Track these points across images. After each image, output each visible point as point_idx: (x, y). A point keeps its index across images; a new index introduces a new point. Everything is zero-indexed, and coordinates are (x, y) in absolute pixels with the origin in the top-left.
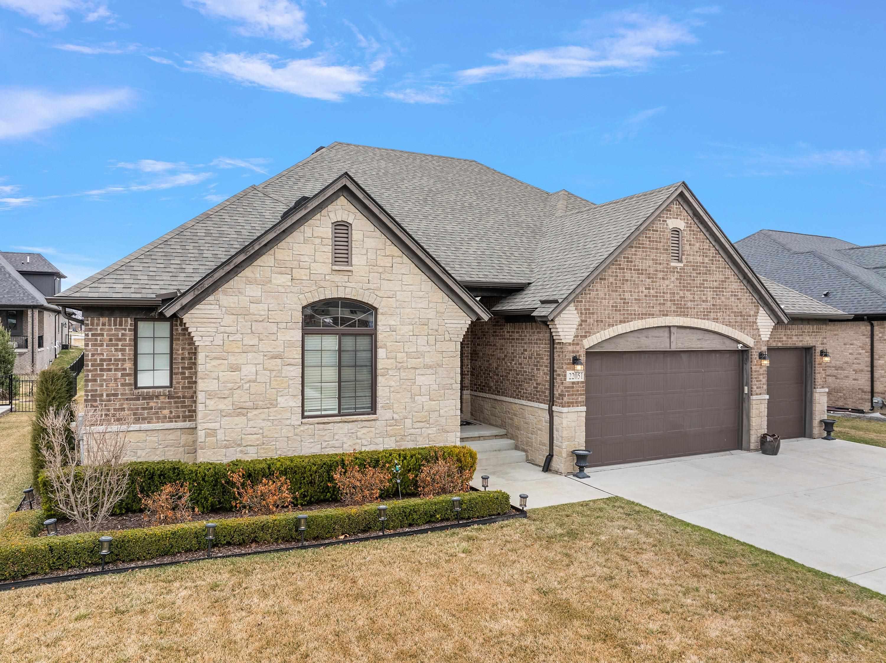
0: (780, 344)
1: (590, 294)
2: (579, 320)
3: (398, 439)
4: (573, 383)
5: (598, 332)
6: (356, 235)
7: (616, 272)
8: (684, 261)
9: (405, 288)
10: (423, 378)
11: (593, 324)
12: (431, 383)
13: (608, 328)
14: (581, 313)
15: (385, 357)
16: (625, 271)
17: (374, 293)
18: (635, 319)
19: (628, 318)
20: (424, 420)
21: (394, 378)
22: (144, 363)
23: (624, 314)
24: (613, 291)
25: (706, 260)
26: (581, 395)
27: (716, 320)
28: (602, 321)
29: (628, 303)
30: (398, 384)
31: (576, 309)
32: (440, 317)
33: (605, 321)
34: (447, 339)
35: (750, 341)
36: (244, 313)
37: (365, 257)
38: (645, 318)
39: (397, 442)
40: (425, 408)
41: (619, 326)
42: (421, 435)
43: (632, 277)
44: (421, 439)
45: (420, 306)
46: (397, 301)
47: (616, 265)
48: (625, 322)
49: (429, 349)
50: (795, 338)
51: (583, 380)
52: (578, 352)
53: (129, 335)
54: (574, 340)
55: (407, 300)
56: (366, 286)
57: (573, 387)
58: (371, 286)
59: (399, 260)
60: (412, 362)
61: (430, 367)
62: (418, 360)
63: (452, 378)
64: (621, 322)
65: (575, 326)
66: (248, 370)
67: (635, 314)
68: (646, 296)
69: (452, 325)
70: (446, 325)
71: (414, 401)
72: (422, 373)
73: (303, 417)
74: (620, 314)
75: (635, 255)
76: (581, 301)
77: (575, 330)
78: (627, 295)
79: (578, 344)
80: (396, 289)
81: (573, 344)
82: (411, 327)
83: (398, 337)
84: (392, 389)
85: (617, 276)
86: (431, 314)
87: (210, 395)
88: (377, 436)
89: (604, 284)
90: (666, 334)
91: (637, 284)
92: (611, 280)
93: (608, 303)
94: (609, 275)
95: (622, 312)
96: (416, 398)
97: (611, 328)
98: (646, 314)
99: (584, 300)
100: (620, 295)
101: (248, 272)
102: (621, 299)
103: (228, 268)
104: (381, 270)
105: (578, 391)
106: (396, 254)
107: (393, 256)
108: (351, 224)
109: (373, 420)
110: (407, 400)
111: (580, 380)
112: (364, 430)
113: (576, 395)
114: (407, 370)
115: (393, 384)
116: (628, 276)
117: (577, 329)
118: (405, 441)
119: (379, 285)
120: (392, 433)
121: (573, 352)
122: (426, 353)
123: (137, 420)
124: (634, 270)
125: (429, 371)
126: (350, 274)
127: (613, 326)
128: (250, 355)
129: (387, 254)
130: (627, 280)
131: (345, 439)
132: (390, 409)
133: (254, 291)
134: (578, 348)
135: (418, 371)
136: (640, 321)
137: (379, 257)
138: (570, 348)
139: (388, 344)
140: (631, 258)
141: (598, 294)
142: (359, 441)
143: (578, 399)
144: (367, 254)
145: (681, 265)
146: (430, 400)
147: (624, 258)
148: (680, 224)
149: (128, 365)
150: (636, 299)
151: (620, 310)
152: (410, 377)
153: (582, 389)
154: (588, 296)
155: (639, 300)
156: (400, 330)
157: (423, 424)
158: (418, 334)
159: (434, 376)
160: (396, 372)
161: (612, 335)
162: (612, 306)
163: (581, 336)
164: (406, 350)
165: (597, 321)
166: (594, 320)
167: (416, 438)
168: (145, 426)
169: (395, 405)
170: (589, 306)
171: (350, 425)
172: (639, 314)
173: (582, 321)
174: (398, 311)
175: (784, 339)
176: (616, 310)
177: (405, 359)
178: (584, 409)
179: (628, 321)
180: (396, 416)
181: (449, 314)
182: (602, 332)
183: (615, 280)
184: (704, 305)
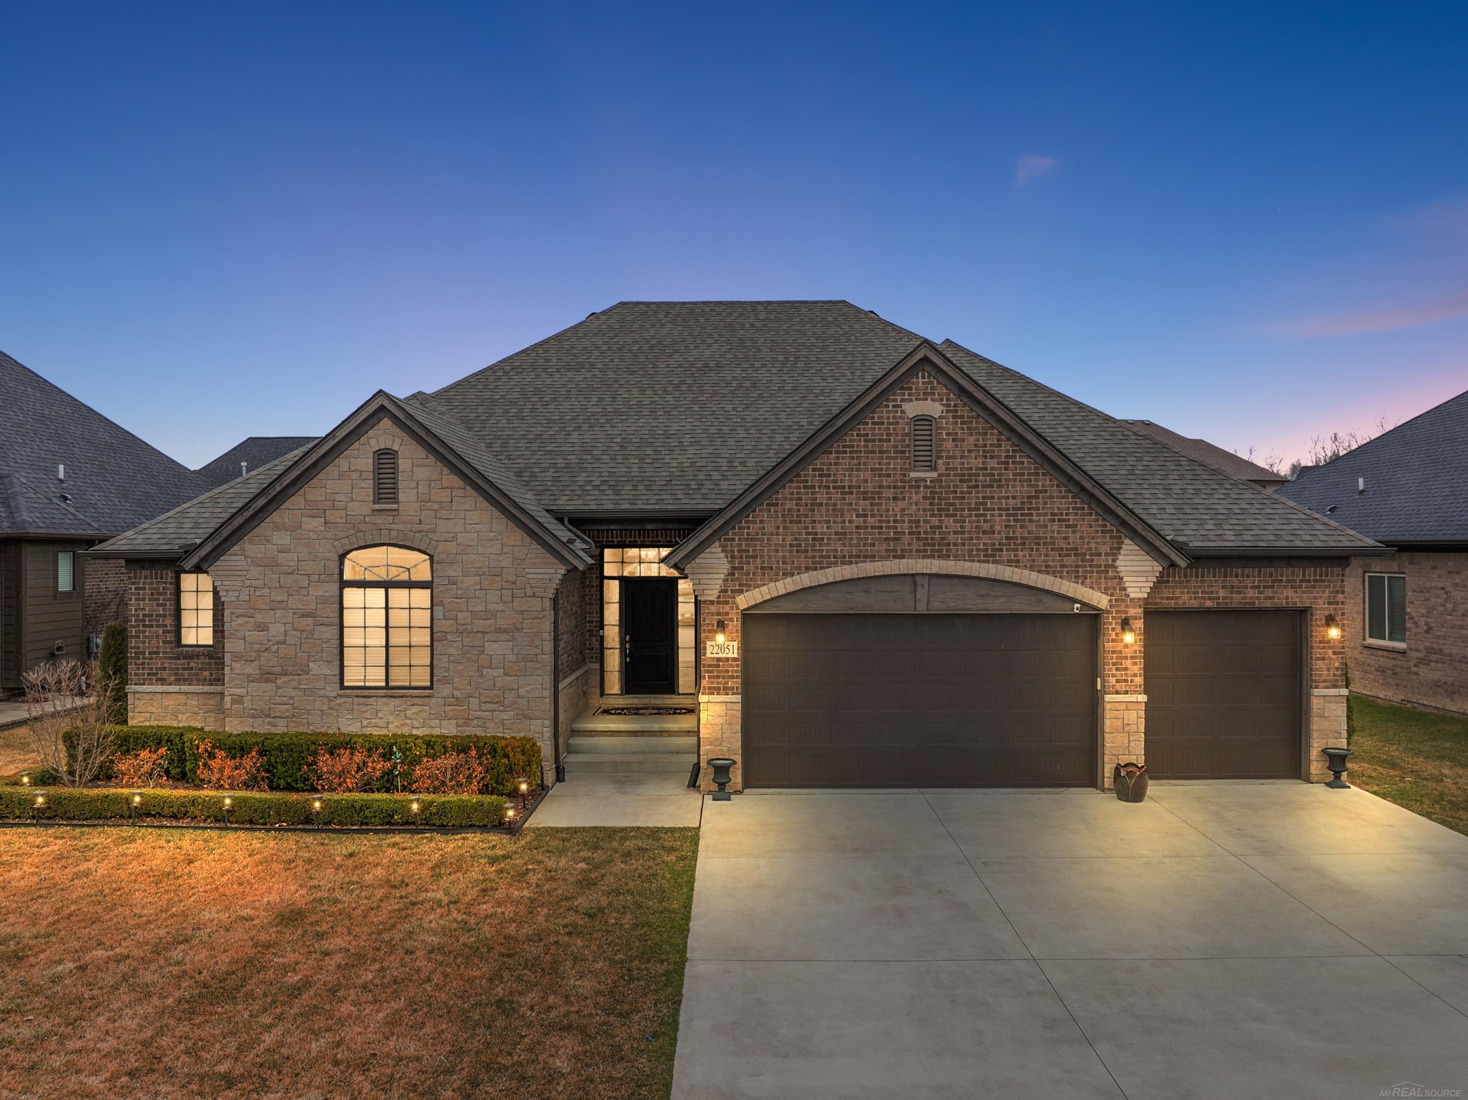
1: (748, 528)
2: (728, 566)
3: (460, 723)
4: (719, 659)
5: (765, 585)
6: (404, 464)
7: (798, 493)
8: (942, 468)
9: (468, 528)
10: (495, 645)
11: (754, 573)
12: (506, 652)
13: (783, 579)
14: (732, 557)
15: (442, 617)
16: (817, 490)
17: (427, 536)
18: (836, 563)
19: (821, 563)
20: (496, 701)
21: (455, 645)
22: (188, 619)
23: (814, 557)
24: (791, 522)
25: (992, 463)
26: (733, 677)
27: (1015, 563)
28: (771, 568)
29: (822, 539)
30: (460, 652)
31: (723, 551)
32: (519, 564)
33: (778, 568)
34: (528, 594)
35: (1101, 600)
36: (271, 564)
37: (415, 491)
38: (856, 563)
39: (458, 726)
40: (497, 685)
41: (805, 576)
42: (491, 720)
43: (830, 499)
44: (493, 725)
45: (489, 550)
46: (458, 545)
47: (798, 482)
48: (815, 569)
49: (502, 608)
51: (736, 655)
52: (727, 614)
53: (171, 588)
54: (719, 597)
55: (471, 543)
56: (416, 527)
57: (718, 666)
58: (423, 527)
59: (460, 492)
60: (480, 624)
61: (505, 631)
62: (488, 622)
63: (537, 647)
64: (807, 569)
65: (722, 576)
66: (277, 630)
67: (835, 557)
68: (857, 527)
69: (535, 576)
70: (528, 576)
71: (481, 675)
72: (493, 638)
73: (342, 687)
74: (806, 557)
75: (836, 464)
76: (733, 539)
77: (721, 582)
78: (820, 528)
79: (727, 603)
80: (458, 529)
81: (719, 603)
82: (478, 579)
83: (460, 592)
84: (452, 659)
85: (801, 499)
86: (506, 561)
87: (237, 657)
88: (433, 717)
89: (774, 511)
90: (907, 587)
91: (840, 510)
92: (789, 505)
93: (783, 540)
94: (786, 499)
95: (810, 554)
96: (485, 671)
97: (789, 579)
98: (858, 556)
99: (737, 538)
100: (807, 528)
101: (275, 517)
102: (807, 534)
103: (247, 514)
104: (436, 506)
105: (727, 671)
106: (456, 485)
107: (452, 488)
108: (397, 452)
109: (425, 697)
110: (471, 673)
111: (730, 655)
112: (415, 709)
113: (724, 677)
114: (472, 635)
115: (453, 651)
116: (822, 497)
117: (726, 580)
118: (470, 726)
119: (434, 526)
120: (451, 714)
121: (718, 614)
122: (498, 614)
123: (177, 682)
124: (834, 487)
125: (505, 637)
126: (395, 513)
127: (792, 575)
128: (279, 613)
129: (445, 485)
130: (821, 505)
131: (391, 718)
132: (449, 683)
133: (281, 539)
134: (727, 608)
135: (487, 637)
136: (846, 567)
137: (433, 491)
138: (713, 608)
139: (446, 601)
140: (828, 469)
141: (763, 528)
142: (409, 722)
143: (727, 683)
144: (417, 487)
145: (934, 475)
146: (505, 674)
147: (813, 470)
148: (935, 409)
149: (169, 621)
150: (836, 533)
151: (806, 551)
152: (477, 643)
153: (736, 669)
154: (746, 531)
155: (845, 534)
156: (462, 583)
157: (494, 706)
158: (487, 587)
159: (511, 643)
160: (458, 636)
161: (792, 588)
162: (791, 545)
163: (732, 591)
164: (470, 608)
165: (762, 568)
166: (757, 568)
167: (485, 723)
168: (185, 688)
169: (456, 680)
170: (748, 546)
171: (397, 702)
172: (844, 557)
173: (734, 568)
174: (459, 558)
176: (798, 551)
177: (469, 620)
178: (738, 698)
179: (821, 568)
180: (456, 693)
181: (532, 561)
182: (772, 584)
183: (797, 505)
184: (985, 539)
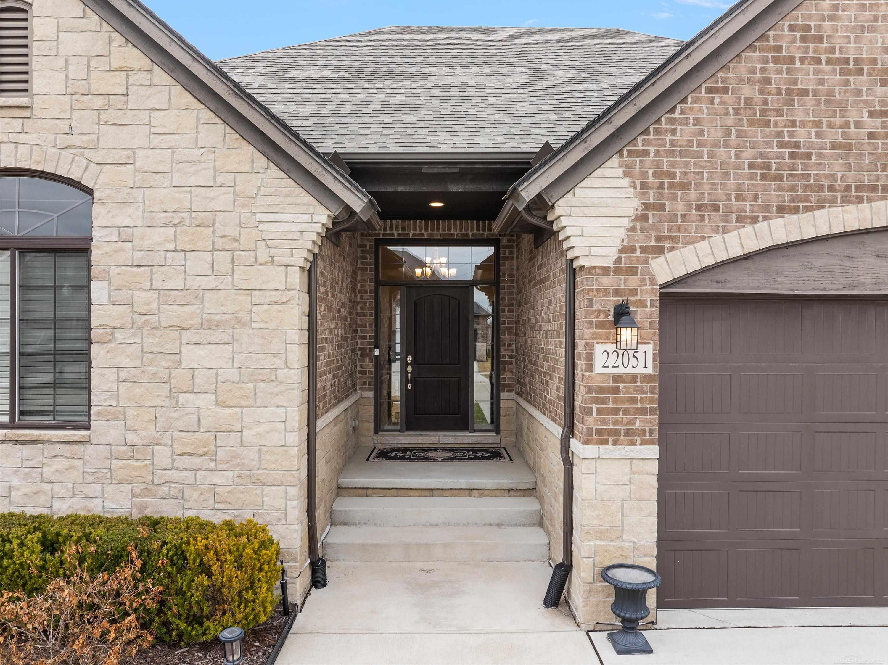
4: (617, 378)
5: (703, 238)
6: (41, 28)
10: (200, 351)
11: (683, 216)
14: (644, 186)
17: (82, 155)
19: (807, 199)
20: (201, 451)
21: (130, 349)
23: (793, 188)
24: (751, 123)
26: (643, 411)
28: (716, 208)
31: (626, 174)
39: (134, 496)
40: (203, 422)
42: (194, 485)
43: (821, 82)
44: (196, 495)
46: (136, 170)
47: (762, 50)
48: (796, 210)
49: (213, 284)
51: (649, 370)
52: (633, 292)
55: (161, 168)
56: (63, 140)
58: (75, 140)
63: (276, 354)
64: (781, 210)
65: (625, 222)
70: (261, 227)
72: (196, 338)
74: (780, 189)
76: (646, 153)
77: (622, 232)
79: (633, 271)
80: (137, 143)
81: (617, 271)
82: (170, 231)
84: (123, 374)
85: (768, 81)
86: (222, 200)
94: (741, 80)
96: (183, 398)
100: (780, 134)
102: (781, 145)
105: (633, 400)
106: (136, 65)
111: (640, 370)
113: (626, 412)
118: (155, 496)
119: (95, 137)
121: (617, 292)
122: (207, 294)
125: (217, 336)
127: (754, 220)
129: (114, 66)
130: (805, 92)
135: (187, 336)
137: (94, 75)
140: (819, 28)
144: (66, 69)
151: (779, 178)
152: (168, 348)
153: (645, 396)
154: (668, 138)
156: (142, 238)
157: (199, 460)
158: (188, 247)
159: (229, 348)
162: (751, 166)
165: (699, 208)
166: (689, 206)
167: (182, 491)
169: (130, 413)
173: (647, 206)
174: (138, 193)
180: (131, 437)
182: (718, 238)
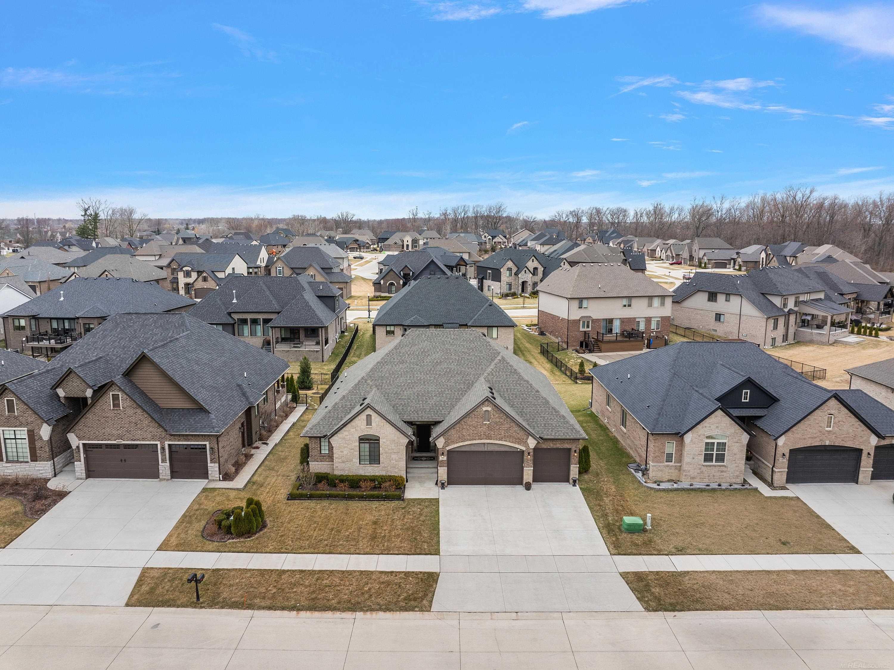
0: (549, 447)
1: (449, 433)
2: (445, 441)
3: (387, 472)
5: (452, 445)
6: (373, 418)
7: (459, 426)
8: (491, 421)
9: (388, 431)
10: (393, 456)
11: (450, 443)
12: (397, 457)
13: (456, 444)
14: (446, 439)
15: (382, 449)
16: (463, 425)
17: (379, 433)
18: (467, 441)
19: (464, 440)
22: (323, 448)
24: (458, 432)
25: (502, 420)
27: (506, 441)
29: (465, 436)
30: (386, 457)
31: (443, 438)
32: (399, 439)
33: (455, 442)
34: (401, 445)
35: (524, 448)
36: (344, 438)
37: (376, 423)
38: (472, 441)
40: (394, 464)
41: (461, 443)
42: (393, 471)
45: (392, 436)
46: (385, 435)
47: (459, 424)
49: (396, 448)
50: (558, 445)
51: (446, 460)
53: (319, 442)
54: (442, 447)
55: (388, 435)
56: (376, 431)
57: (442, 461)
58: (378, 431)
59: (385, 424)
60: (390, 451)
61: (396, 453)
62: (392, 451)
63: (403, 456)
66: (345, 453)
69: (402, 442)
71: (391, 462)
73: (360, 464)
75: (467, 420)
78: (464, 433)
80: (385, 431)
82: (390, 441)
83: (386, 445)
86: (396, 438)
87: (336, 458)
88: (380, 471)
89: (454, 430)
90: (483, 445)
92: (457, 429)
93: (456, 436)
97: (458, 444)
98: (472, 439)
99: (446, 435)
100: (461, 433)
101: (344, 428)
102: (461, 435)
103: (339, 429)
104: (380, 427)
105: (444, 463)
107: (383, 423)
108: (371, 415)
109: (379, 466)
110: (389, 461)
112: (376, 469)
114: (389, 454)
115: (384, 457)
116: (465, 427)
117: (444, 444)
119: (380, 431)
120: (385, 470)
123: (321, 462)
124: (467, 425)
126: (371, 428)
128: (346, 449)
131: (371, 471)
132: (384, 463)
133: (346, 433)
134: (444, 450)
135: (392, 454)
136: (470, 441)
137: (380, 423)
138: (441, 450)
139: (383, 446)
141: (452, 433)
142: (375, 472)
143: (444, 465)
145: (489, 423)
146: (397, 461)
147: (463, 421)
148: (489, 409)
149: (319, 449)
153: (446, 462)
156: (386, 443)
158: (392, 444)
159: (397, 455)
160: (385, 454)
161: (458, 446)
163: (445, 446)
164: (389, 448)
165: (452, 442)
167: (391, 472)
168: (323, 463)
170: (449, 437)
171: (372, 467)
174: (386, 437)
175: (552, 445)
177: (388, 450)
178: (446, 468)
179: (465, 442)
180: (385, 466)
181: (402, 438)
182: (454, 445)
183: (459, 428)
184: (500, 436)
